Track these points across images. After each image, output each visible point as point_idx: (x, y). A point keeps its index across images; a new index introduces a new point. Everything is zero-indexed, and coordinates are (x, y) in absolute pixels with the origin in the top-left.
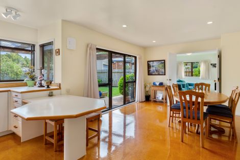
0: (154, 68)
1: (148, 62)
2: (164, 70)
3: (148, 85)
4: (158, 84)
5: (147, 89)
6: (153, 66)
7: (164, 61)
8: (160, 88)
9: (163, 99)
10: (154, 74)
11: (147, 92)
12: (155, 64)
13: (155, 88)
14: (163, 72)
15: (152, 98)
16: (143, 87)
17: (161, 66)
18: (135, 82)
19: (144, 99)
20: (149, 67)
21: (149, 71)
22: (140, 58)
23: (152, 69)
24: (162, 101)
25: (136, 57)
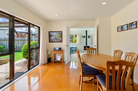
0: (54, 37)
1: (49, 32)
2: (61, 39)
3: (50, 50)
4: (57, 49)
5: (49, 53)
6: (53, 36)
7: (62, 32)
8: (59, 52)
9: (61, 60)
10: (54, 41)
11: (49, 55)
12: (55, 34)
13: (56, 52)
14: (60, 40)
15: (53, 60)
16: (46, 51)
17: (59, 35)
18: (39, 48)
19: (46, 62)
20: (50, 36)
21: (50, 39)
22: (43, 29)
23: (53, 38)
24: (61, 61)
25: (39, 28)
